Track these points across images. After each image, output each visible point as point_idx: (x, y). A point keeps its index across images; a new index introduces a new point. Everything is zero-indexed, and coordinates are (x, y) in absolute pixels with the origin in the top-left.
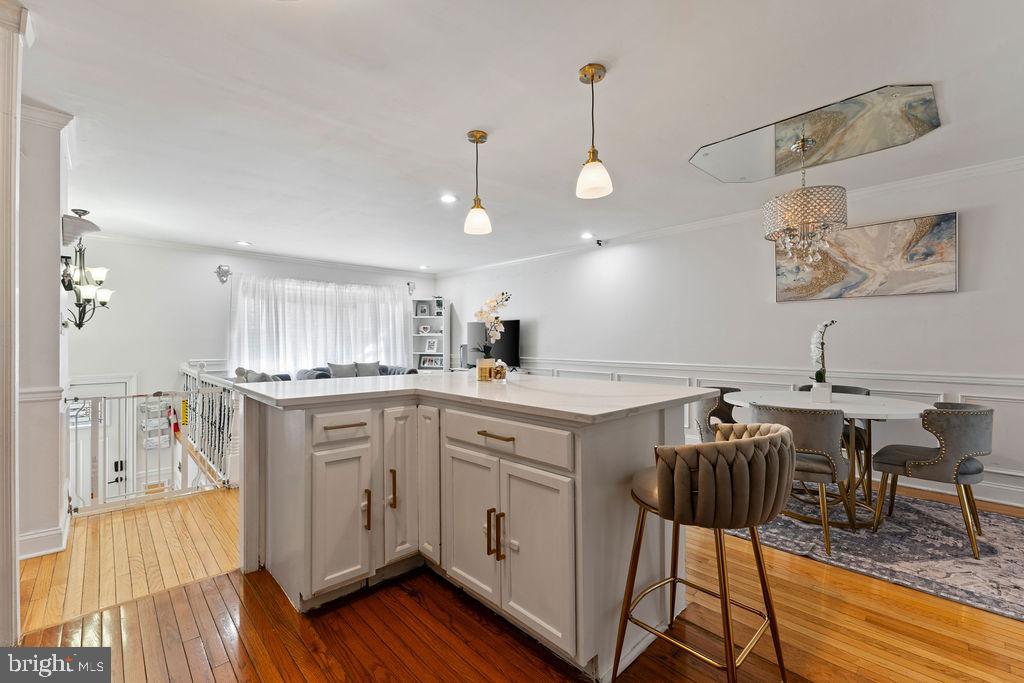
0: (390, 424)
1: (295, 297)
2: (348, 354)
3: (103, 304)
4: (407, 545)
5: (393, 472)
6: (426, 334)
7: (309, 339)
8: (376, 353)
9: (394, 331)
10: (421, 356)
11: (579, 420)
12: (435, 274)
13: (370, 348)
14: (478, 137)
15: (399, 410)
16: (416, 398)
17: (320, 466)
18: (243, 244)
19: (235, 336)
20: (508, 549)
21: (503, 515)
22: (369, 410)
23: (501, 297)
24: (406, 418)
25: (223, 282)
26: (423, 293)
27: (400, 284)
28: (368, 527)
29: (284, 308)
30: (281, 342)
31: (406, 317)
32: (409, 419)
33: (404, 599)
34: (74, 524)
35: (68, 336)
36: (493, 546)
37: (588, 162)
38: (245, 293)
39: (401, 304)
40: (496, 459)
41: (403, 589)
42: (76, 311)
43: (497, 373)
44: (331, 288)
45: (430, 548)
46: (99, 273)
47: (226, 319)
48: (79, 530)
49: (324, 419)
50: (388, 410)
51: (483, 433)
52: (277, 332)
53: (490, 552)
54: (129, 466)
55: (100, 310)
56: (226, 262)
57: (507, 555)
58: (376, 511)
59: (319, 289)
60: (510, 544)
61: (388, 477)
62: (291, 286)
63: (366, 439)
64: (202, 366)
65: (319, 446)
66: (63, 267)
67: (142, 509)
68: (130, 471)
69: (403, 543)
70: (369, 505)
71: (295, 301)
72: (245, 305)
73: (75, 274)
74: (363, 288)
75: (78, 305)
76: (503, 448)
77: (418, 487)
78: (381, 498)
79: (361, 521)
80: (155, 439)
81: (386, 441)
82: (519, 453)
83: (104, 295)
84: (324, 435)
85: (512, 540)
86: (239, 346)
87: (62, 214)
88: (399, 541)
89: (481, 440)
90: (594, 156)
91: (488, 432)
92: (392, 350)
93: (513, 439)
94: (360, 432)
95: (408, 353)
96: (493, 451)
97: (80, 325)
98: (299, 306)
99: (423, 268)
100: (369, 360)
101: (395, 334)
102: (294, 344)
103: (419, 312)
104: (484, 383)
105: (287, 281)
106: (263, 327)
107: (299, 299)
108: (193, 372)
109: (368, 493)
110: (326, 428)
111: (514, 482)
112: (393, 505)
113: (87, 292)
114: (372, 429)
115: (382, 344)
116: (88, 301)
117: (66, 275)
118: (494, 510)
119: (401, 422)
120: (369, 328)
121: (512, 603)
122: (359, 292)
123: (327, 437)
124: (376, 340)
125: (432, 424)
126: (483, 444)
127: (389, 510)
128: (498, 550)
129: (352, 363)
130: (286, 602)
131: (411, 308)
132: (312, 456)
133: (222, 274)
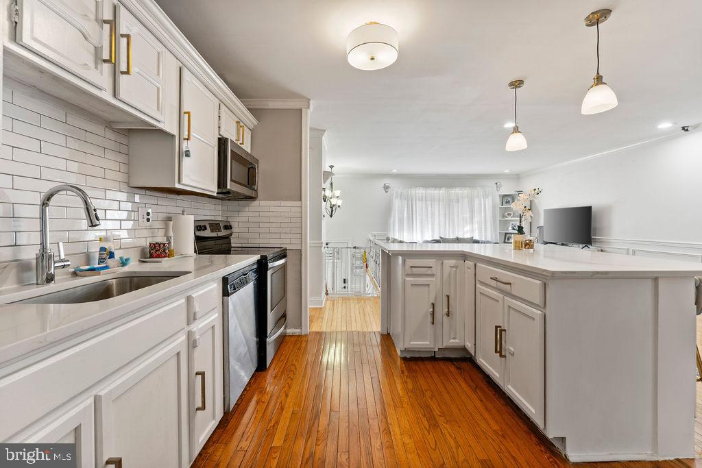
0: (447, 270)
1: (422, 198)
2: (453, 232)
3: (339, 206)
4: (457, 341)
5: (448, 296)
6: (509, 218)
7: (430, 222)
8: (472, 231)
9: (485, 217)
10: (506, 234)
11: (544, 273)
12: (518, 175)
13: (467, 228)
14: (516, 84)
15: (453, 262)
16: (464, 256)
17: (408, 286)
18: (395, 171)
19: (392, 220)
20: (508, 352)
21: (505, 330)
22: (434, 260)
23: (533, 192)
24: (457, 267)
25: (386, 192)
26: (507, 189)
27: (491, 184)
28: (433, 323)
29: (416, 204)
30: (414, 224)
31: (494, 207)
32: (459, 268)
33: (453, 369)
34: (327, 300)
35: (326, 221)
36: (498, 350)
37: (592, 87)
38: (397, 197)
39: (490, 198)
40: (502, 296)
41: (454, 364)
42: (330, 210)
43: (526, 244)
44: (443, 191)
45: (469, 345)
46: (337, 193)
47: (388, 211)
48: (328, 302)
49: (410, 262)
50: (445, 261)
51: (495, 279)
52: (412, 218)
53: (496, 351)
54: (349, 282)
55: (338, 209)
56: (387, 181)
57: (507, 355)
58: (438, 315)
59: (436, 192)
60: (509, 349)
61: (445, 299)
62: (420, 191)
63: (433, 275)
64: (375, 236)
65: (408, 275)
66: (323, 192)
67: (349, 299)
68: (349, 284)
69: (454, 338)
70: (433, 311)
71: (422, 200)
72: (397, 204)
73: (328, 193)
74: (463, 189)
75: (331, 207)
76: (504, 287)
77: (462, 307)
78: (441, 309)
79: (429, 319)
80: (358, 271)
81: (444, 279)
82: (513, 293)
83: (339, 202)
84: (410, 270)
85: (509, 347)
86: (394, 226)
87: (323, 170)
88: (452, 336)
89: (493, 283)
90: (599, 80)
91: (498, 279)
92: (483, 230)
93: (510, 284)
94: (429, 272)
95: (495, 231)
96: (501, 291)
97: (331, 216)
98: (424, 202)
99: (507, 171)
100: (467, 236)
101: (485, 219)
102: (422, 223)
103: (504, 203)
104: (517, 251)
105: (417, 189)
106: (405, 215)
107: (424, 198)
108: (372, 238)
109: (433, 304)
110: (412, 267)
111: (512, 312)
112: (448, 315)
113: (334, 201)
114: (436, 270)
115: (476, 226)
116: (334, 205)
117: (324, 196)
118: (500, 327)
119: (454, 269)
120: (467, 215)
121: (509, 386)
122: (460, 192)
123: (412, 271)
124: (472, 222)
125: (471, 271)
126: (495, 286)
127: (445, 317)
128: (500, 352)
129: (455, 237)
130: (395, 351)
131: (498, 200)
132: (405, 280)
133: (386, 188)
